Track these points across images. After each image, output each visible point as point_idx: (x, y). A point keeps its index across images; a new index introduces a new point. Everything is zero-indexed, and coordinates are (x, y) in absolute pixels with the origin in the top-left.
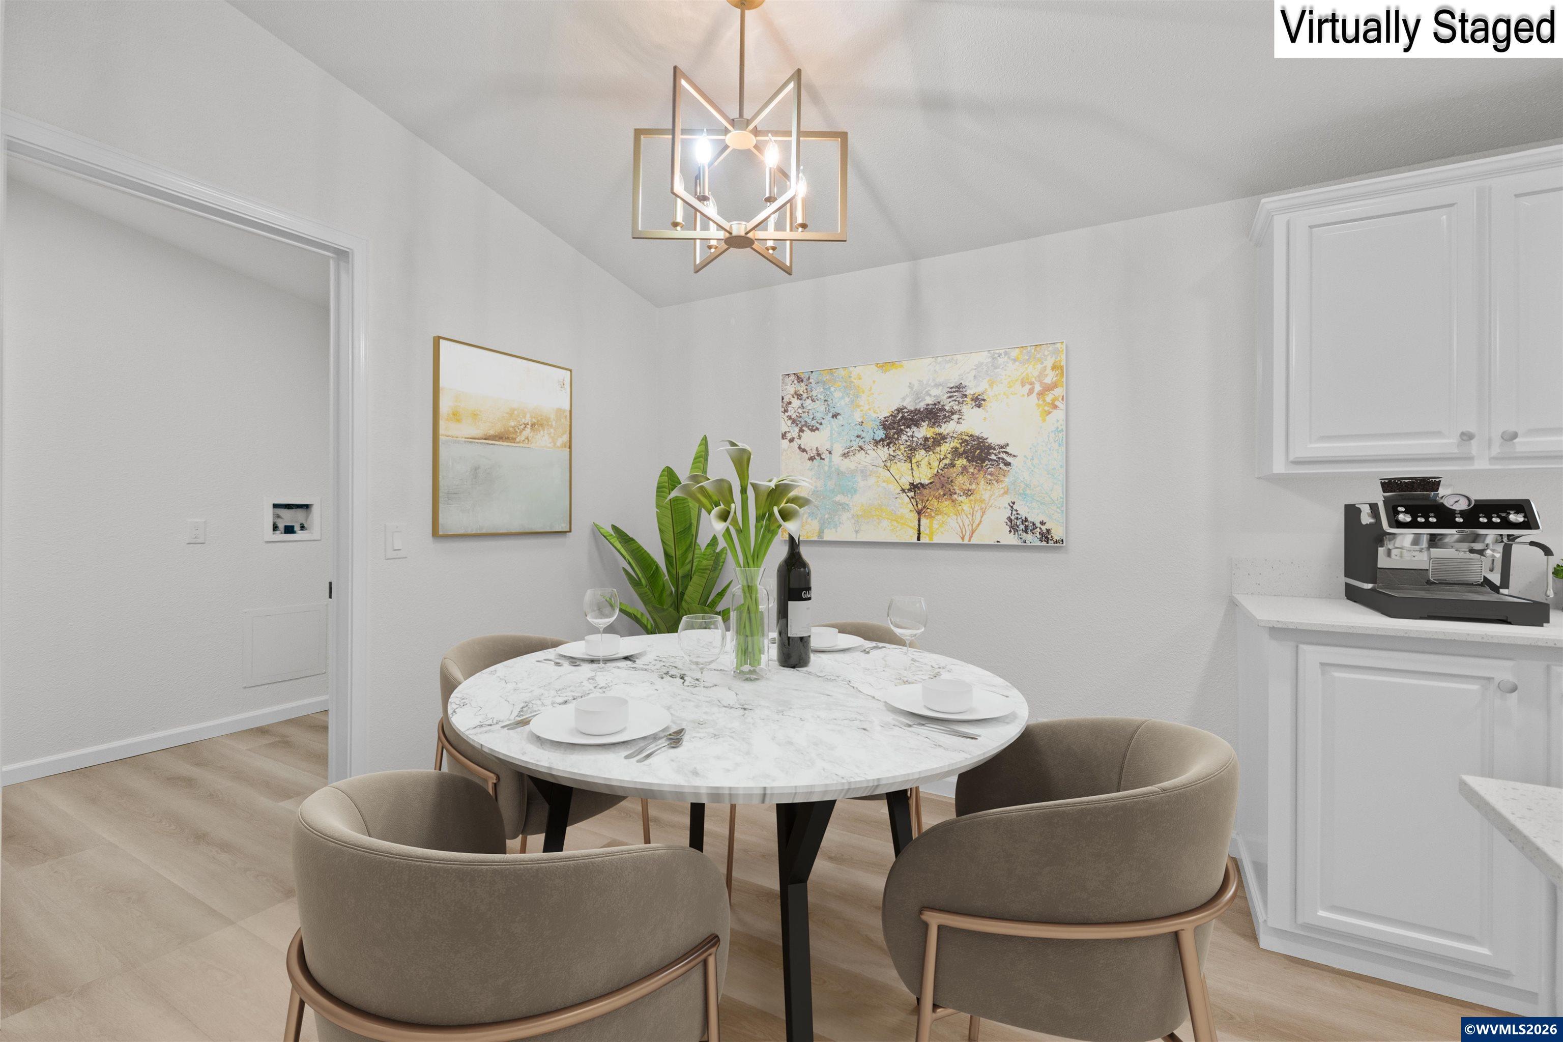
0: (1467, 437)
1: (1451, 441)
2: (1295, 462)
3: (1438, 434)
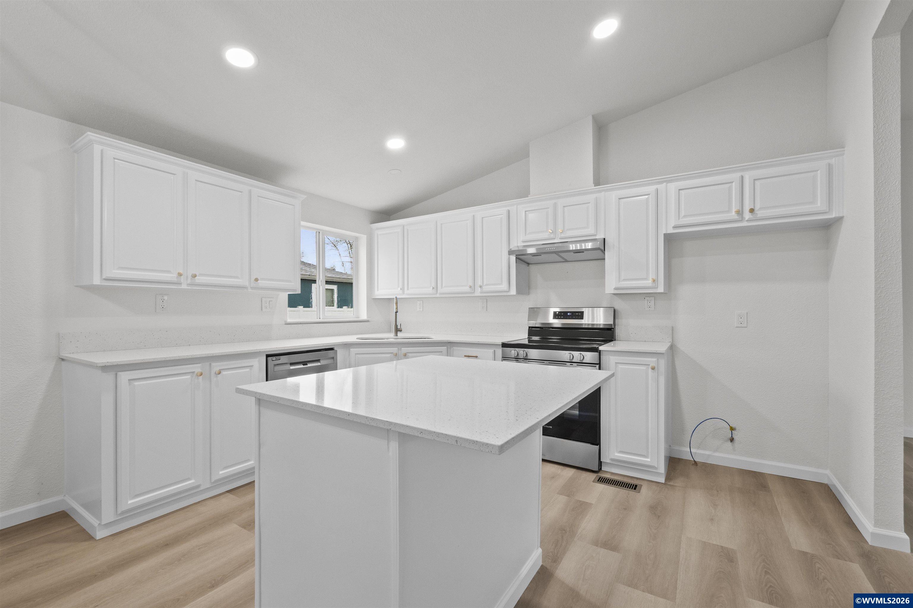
0: (180, 275)
1: (174, 275)
2: (106, 279)
3: (168, 272)
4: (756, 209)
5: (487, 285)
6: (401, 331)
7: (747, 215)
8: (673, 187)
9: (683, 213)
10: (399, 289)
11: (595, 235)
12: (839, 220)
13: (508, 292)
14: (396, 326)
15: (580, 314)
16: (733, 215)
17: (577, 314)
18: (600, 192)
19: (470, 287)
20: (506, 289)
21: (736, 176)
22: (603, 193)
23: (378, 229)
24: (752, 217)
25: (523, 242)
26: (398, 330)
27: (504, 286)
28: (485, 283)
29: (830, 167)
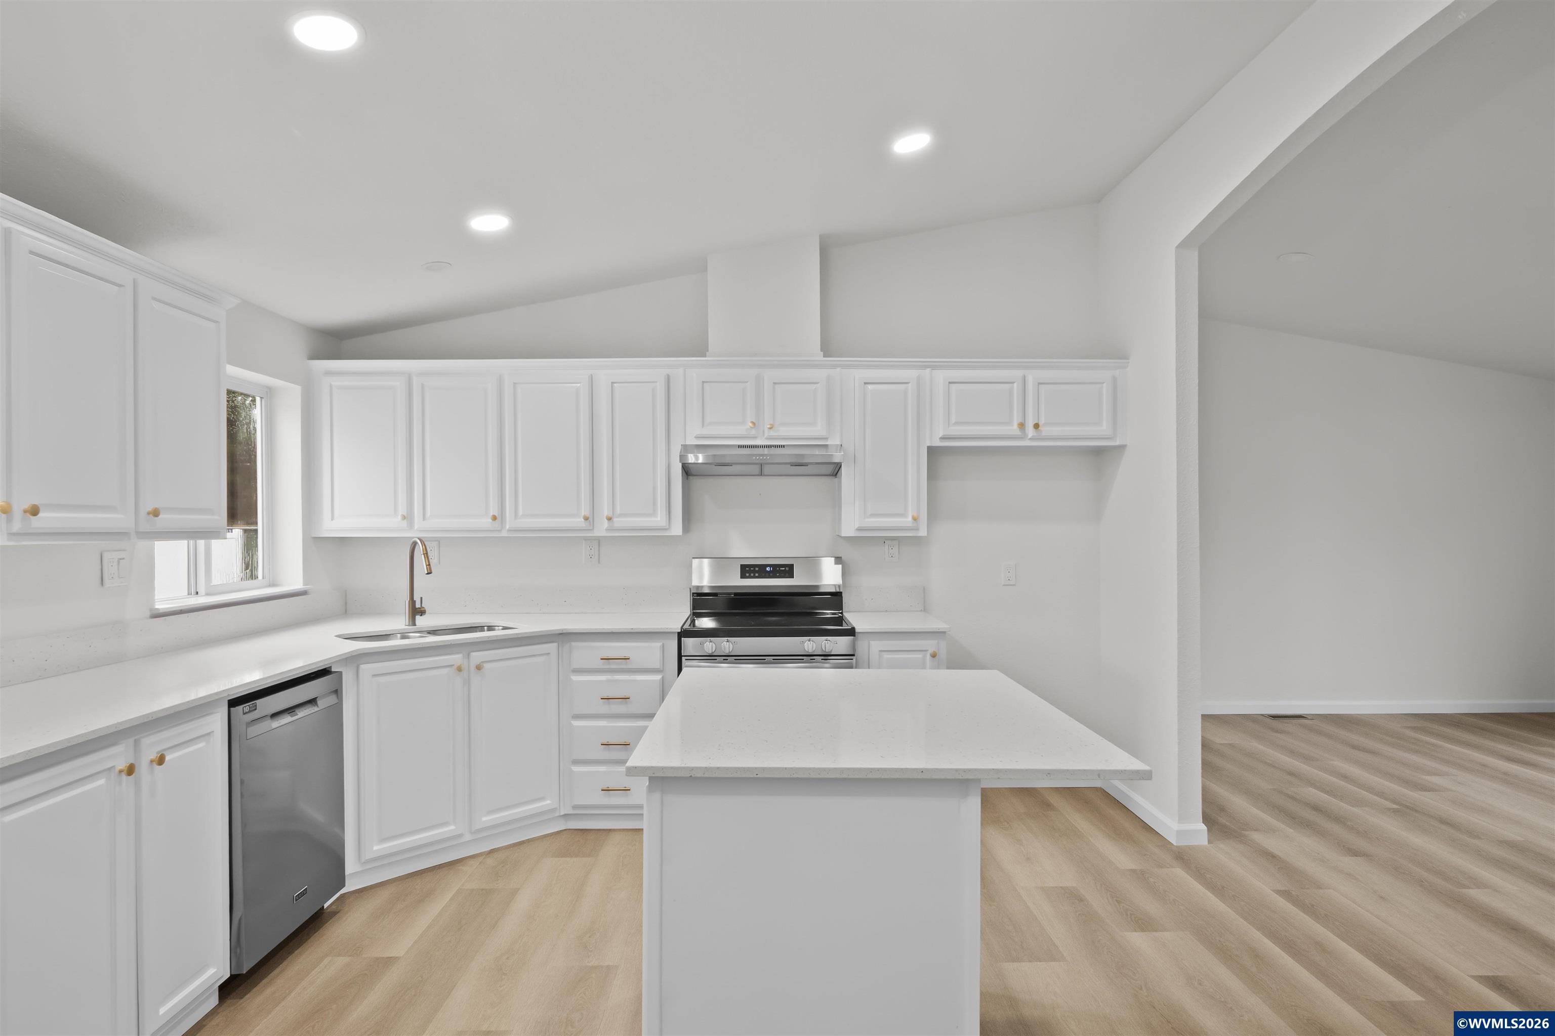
4: (1041, 424)
5: (620, 515)
6: (422, 612)
7: (1031, 432)
8: (941, 377)
9: (953, 420)
10: (400, 518)
11: (826, 439)
12: (1122, 447)
13: (666, 529)
14: (412, 602)
15: (787, 569)
16: (1014, 429)
17: (783, 569)
18: (834, 366)
19: (586, 519)
20: (665, 525)
21: (1018, 374)
22: (838, 369)
23: (329, 373)
24: (1035, 435)
25: (697, 437)
26: (416, 611)
27: (660, 519)
28: (618, 511)
29: (1114, 379)
